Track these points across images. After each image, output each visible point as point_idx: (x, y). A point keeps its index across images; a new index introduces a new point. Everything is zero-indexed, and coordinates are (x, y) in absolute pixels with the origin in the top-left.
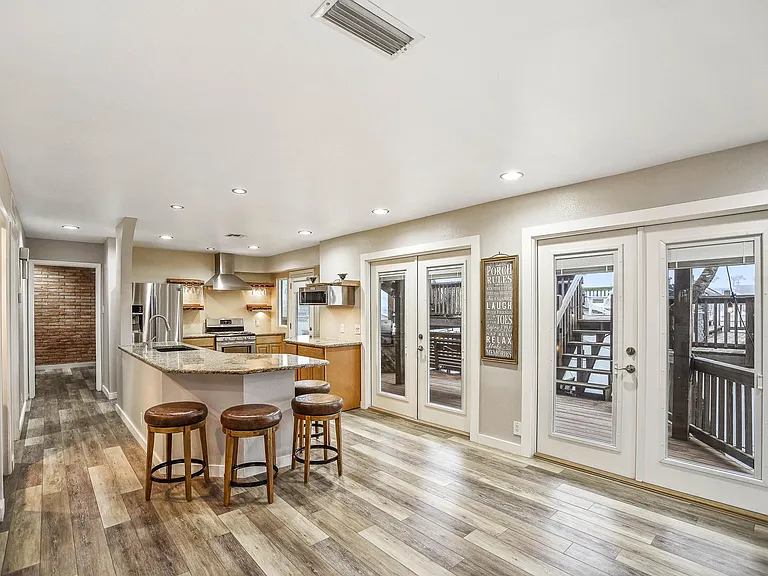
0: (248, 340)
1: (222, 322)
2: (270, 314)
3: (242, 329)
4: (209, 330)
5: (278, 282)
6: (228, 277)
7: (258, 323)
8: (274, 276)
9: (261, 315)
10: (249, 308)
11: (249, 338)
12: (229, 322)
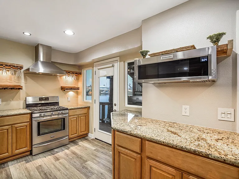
0: (62, 114)
1: (41, 99)
2: (77, 93)
3: (57, 103)
4: (28, 106)
5: (84, 71)
6: (47, 63)
7: (69, 99)
8: (81, 67)
9: (71, 93)
10: (63, 89)
11: (64, 112)
12: (47, 99)
